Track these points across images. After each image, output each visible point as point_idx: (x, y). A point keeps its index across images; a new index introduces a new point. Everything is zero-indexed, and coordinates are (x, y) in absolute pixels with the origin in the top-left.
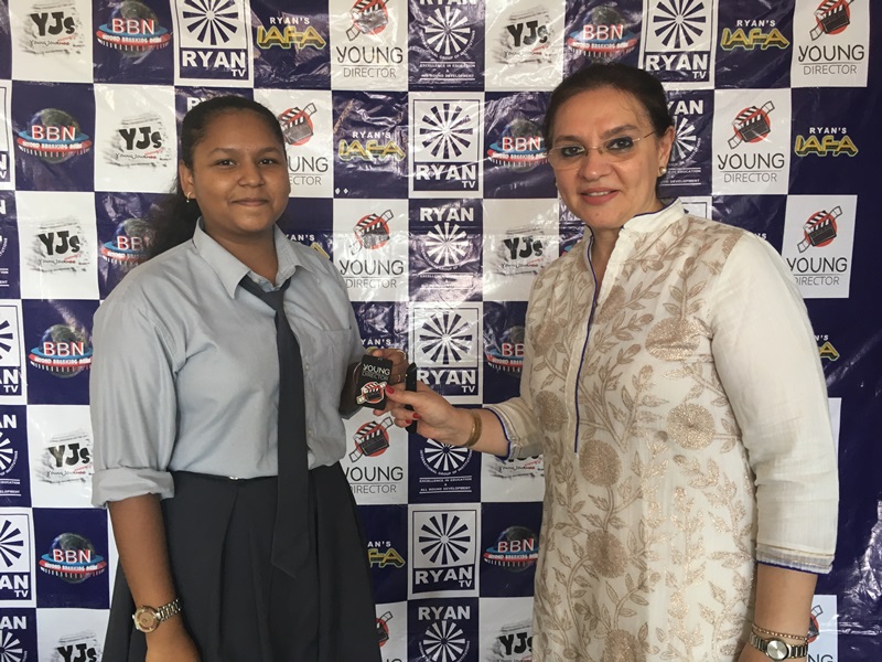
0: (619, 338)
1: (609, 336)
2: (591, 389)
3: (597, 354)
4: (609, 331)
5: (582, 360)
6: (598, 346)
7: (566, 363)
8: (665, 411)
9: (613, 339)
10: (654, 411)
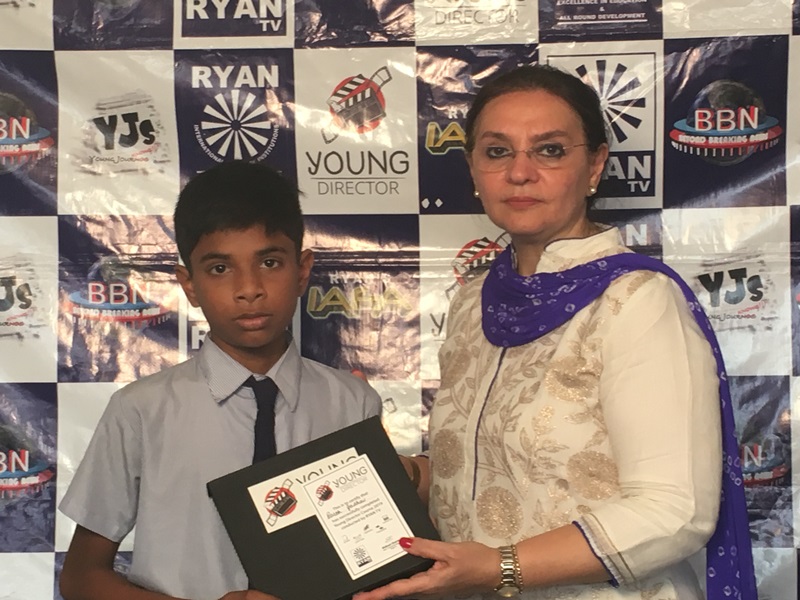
0: (525, 375)
1: (516, 373)
2: (490, 429)
3: (502, 391)
4: (518, 367)
5: (488, 396)
6: (506, 382)
7: (472, 401)
8: (564, 457)
9: (520, 376)
10: (553, 456)
